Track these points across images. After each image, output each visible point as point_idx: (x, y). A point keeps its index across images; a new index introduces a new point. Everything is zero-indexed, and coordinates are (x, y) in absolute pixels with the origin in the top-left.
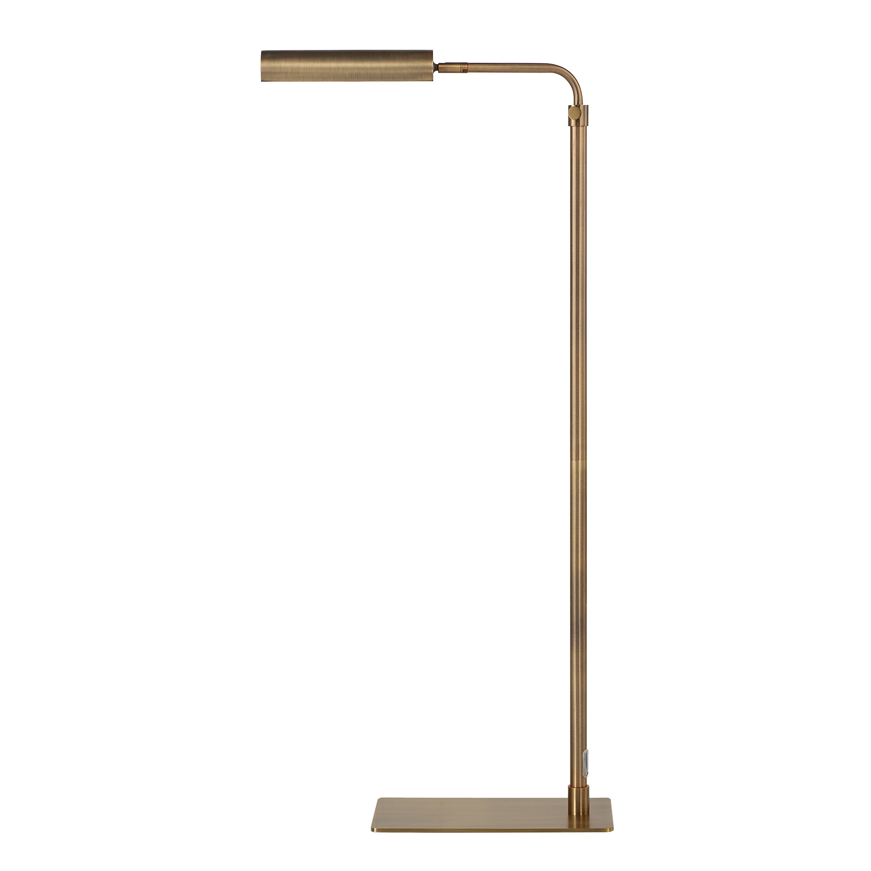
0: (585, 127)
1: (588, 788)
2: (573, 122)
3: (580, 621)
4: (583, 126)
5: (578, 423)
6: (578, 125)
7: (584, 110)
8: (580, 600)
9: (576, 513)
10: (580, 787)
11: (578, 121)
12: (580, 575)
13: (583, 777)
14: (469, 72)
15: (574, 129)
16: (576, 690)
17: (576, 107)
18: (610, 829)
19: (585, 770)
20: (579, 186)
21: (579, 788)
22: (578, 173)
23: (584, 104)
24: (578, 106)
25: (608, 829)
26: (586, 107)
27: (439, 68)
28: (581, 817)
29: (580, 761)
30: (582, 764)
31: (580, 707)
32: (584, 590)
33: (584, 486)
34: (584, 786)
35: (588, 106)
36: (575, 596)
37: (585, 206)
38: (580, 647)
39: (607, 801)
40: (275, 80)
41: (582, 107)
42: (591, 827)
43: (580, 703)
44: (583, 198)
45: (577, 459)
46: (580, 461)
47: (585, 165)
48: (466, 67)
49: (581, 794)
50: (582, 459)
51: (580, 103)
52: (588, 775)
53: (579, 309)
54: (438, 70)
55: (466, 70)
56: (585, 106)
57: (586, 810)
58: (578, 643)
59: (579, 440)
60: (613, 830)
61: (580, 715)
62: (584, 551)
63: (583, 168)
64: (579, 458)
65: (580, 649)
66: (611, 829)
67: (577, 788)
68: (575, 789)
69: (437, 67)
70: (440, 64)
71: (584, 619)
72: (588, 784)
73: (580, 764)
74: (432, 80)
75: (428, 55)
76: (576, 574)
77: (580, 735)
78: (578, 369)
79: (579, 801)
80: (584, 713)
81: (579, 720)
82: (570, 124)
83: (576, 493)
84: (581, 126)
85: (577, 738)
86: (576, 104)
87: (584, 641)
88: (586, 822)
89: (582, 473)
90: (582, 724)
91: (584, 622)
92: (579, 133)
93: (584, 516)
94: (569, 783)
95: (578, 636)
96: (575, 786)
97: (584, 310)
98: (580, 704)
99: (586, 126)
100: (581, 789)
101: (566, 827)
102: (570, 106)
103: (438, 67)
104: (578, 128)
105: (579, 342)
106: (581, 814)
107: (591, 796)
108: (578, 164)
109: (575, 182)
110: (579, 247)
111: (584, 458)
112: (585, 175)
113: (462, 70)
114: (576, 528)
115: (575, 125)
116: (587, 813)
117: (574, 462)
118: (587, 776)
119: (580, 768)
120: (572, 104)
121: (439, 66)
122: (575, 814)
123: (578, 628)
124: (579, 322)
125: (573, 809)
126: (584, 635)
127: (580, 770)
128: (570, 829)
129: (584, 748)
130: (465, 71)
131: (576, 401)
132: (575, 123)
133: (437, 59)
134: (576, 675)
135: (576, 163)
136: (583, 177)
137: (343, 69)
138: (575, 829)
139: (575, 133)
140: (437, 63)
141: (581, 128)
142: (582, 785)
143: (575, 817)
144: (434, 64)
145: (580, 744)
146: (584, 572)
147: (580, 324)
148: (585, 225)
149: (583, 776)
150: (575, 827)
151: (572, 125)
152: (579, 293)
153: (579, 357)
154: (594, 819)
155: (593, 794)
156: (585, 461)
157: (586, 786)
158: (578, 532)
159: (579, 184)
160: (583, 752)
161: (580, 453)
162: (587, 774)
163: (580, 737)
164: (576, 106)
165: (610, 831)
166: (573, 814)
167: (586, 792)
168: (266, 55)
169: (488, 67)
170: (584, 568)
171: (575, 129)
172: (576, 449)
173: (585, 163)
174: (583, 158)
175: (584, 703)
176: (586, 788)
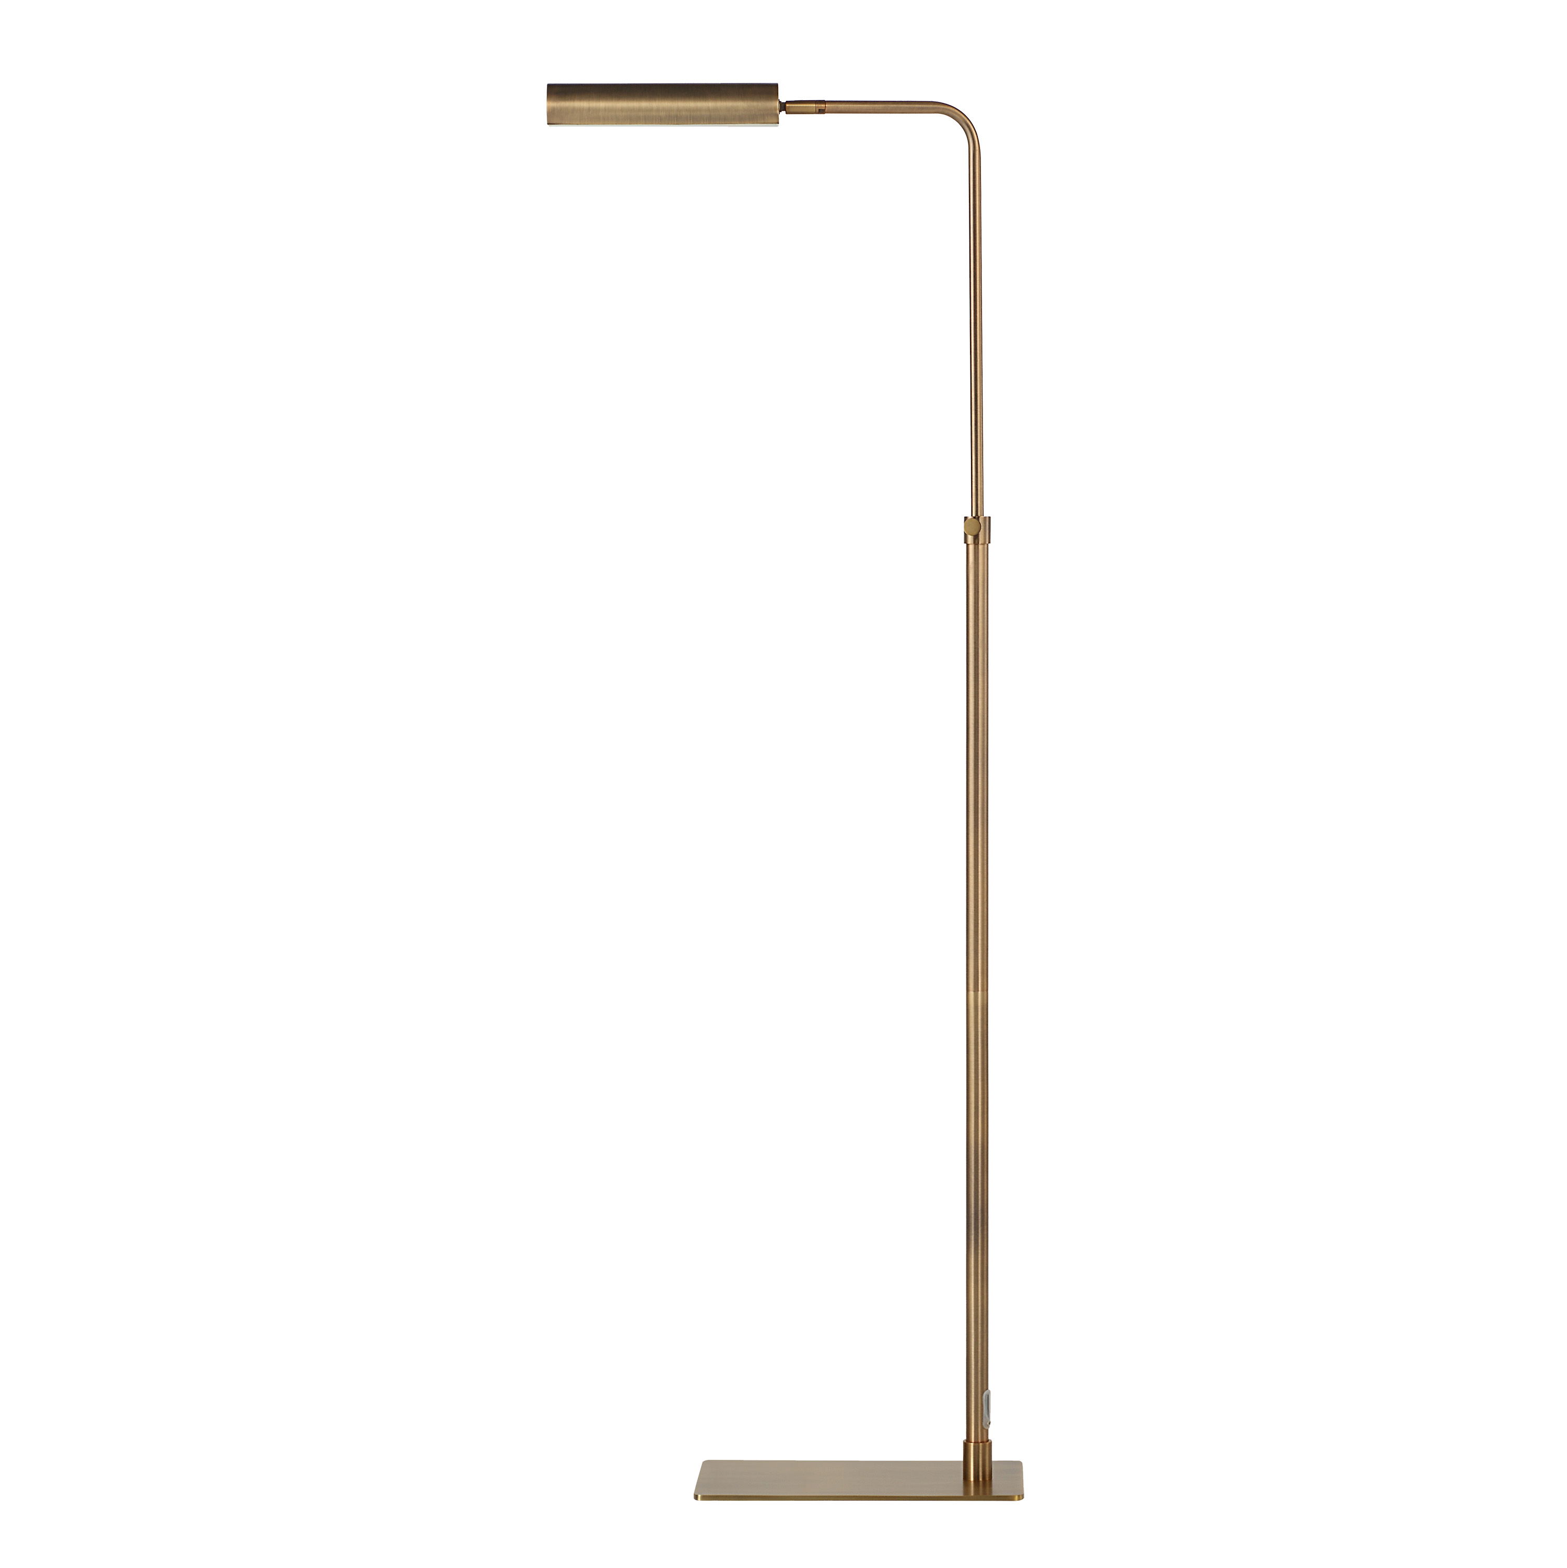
0: (986, 546)
1: (991, 1444)
2: (970, 539)
3: (980, 1212)
4: (983, 544)
5: (978, 941)
6: (977, 542)
7: (985, 523)
8: (980, 1183)
9: (975, 1063)
10: (980, 1441)
11: (976, 537)
12: (980, 1149)
13: (982, 1428)
14: (827, 113)
15: (971, 547)
16: (975, 1307)
17: (974, 520)
18: (1019, 1496)
19: (986, 1417)
20: (978, 623)
21: (978, 1443)
22: (977, 606)
23: (984, 516)
24: (977, 517)
25: (1017, 1497)
26: (987, 519)
27: (787, 108)
28: (981, 1483)
29: (980, 1406)
30: (982, 1410)
31: (980, 1330)
32: (985, 1169)
33: (985, 1026)
34: (985, 1440)
35: (990, 518)
36: (973, 1177)
37: (986, 649)
38: (980, 1248)
39: (1018, 1465)
40: (566, 123)
41: (983, 519)
42: (994, 1494)
43: (980, 1325)
44: (984, 638)
45: (976, 990)
46: (980, 992)
47: (986, 594)
48: (823, 107)
49: (981, 1451)
50: (983, 990)
51: (979, 514)
52: (991, 1425)
53: (978, 786)
54: (785, 110)
55: (823, 110)
56: (985, 517)
57: (987, 1473)
58: (978, 1243)
59: (978, 964)
60: (1023, 1498)
61: (980, 1342)
62: (985, 1116)
63: (984, 599)
64: (978, 988)
65: (980, 1251)
66: (1021, 1497)
67: (975, 1443)
68: (972, 1444)
69: (783, 107)
70: (788, 102)
71: (985, 1210)
72: (989, 1438)
73: (979, 1409)
74: (776, 122)
75: (770, 90)
76: (975, 1148)
77: (979, 1369)
78: (978, 867)
79: (978, 1461)
80: (985, 1339)
81: (978, 1349)
82: (966, 542)
83: (975, 1037)
84: (981, 544)
85: (975, 1374)
86: (974, 515)
87: (985, 1240)
88: (988, 1488)
89: (983, 1008)
90: (982, 1354)
91: (985, 1214)
92: (978, 553)
93: (985, 1067)
94: (965, 1438)
95: (978, 1232)
96: (973, 1441)
97: (985, 788)
98: (980, 1328)
99: (988, 544)
100: (981, 1444)
101: (961, 1494)
102: (966, 518)
103: (785, 106)
104: (977, 546)
105: (978, 831)
106: (981, 1479)
107: (995, 1458)
108: (976, 594)
109: (973, 617)
110: (978, 703)
111: (985, 989)
112: (986, 607)
113: (818, 111)
114: (975, 1083)
115: (972, 543)
116: (989, 1477)
117: (972, 993)
118: (988, 1426)
119: (979, 1415)
120: (970, 517)
121: (787, 105)
122: (972, 1479)
123: (978, 1222)
124: (978, 804)
125: (970, 1472)
126: (985, 1230)
127: (980, 1418)
128: (966, 1497)
129: (985, 1388)
130: (821, 111)
131: (975, 910)
132: (973, 539)
133: (783, 97)
134: (975, 1288)
135: (973, 592)
136: (984, 611)
137: (658, 110)
138: (972, 1496)
139: (973, 553)
140: (783, 101)
141: (980, 547)
142: (981, 1440)
143: (972, 1483)
144: (780, 102)
145: (979, 1382)
146: (985, 1144)
147: (980, 806)
148: (986, 674)
149: (985, 1427)
150: (972, 1494)
151: (969, 543)
152: (978, 764)
153: (978, 851)
154: (997, 1486)
155: (997, 1456)
156: (985, 992)
157: (988, 1441)
158: (978, 1090)
159: (978, 620)
160: (983, 1393)
161: (980, 981)
162: (989, 1424)
163: (979, 1373)
164: (974, 518)
165: (1019, 1499)
166: (970, 1478)
167: (987, 1449)
168: (555, 91)
169: (853, 106)
170: (985, 1138)
171: (973, 548)
172: (974, 976)
173: (986, 592)
174: (984, 585)
175: (985, 1325)
176: (988, 1443)
